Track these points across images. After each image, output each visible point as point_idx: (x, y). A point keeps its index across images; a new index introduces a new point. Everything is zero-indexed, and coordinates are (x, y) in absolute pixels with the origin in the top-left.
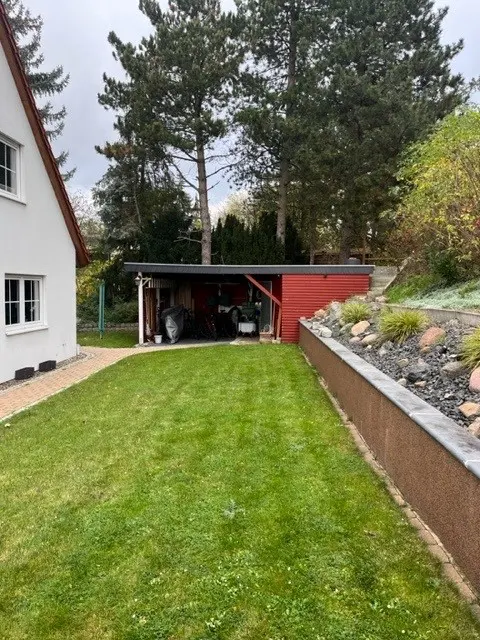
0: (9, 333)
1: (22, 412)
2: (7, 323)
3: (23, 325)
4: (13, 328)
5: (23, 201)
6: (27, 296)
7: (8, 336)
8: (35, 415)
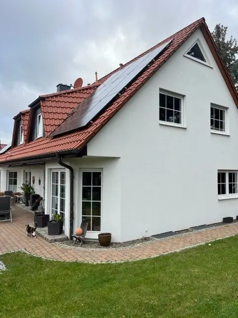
0: (220, 199)
1: (220, 240)
2: (219, 193)
3: (227, 195)
4: (222, 197)
5: (228, 134)
6: (230, 181)
7: (219, 200)
8: (225, 243)
